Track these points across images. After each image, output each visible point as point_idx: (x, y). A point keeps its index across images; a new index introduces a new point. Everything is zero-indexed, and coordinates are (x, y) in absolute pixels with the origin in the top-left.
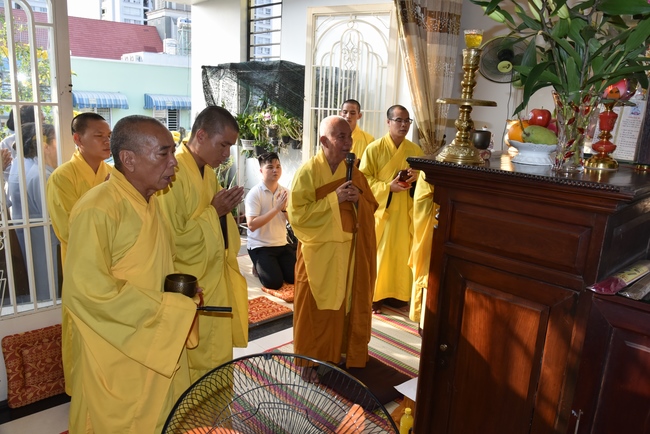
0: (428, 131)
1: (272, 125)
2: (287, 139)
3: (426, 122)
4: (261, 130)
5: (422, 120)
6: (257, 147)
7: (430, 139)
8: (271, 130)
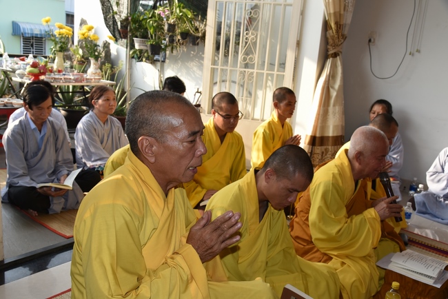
0: (336, 23)
1: (171, 21)
2: (185, 35)
3: (335, 13)
4: (159, 27)
5: (332, 11)
6: (151, 45)
7: (337, 32)
8: (170, 25)
